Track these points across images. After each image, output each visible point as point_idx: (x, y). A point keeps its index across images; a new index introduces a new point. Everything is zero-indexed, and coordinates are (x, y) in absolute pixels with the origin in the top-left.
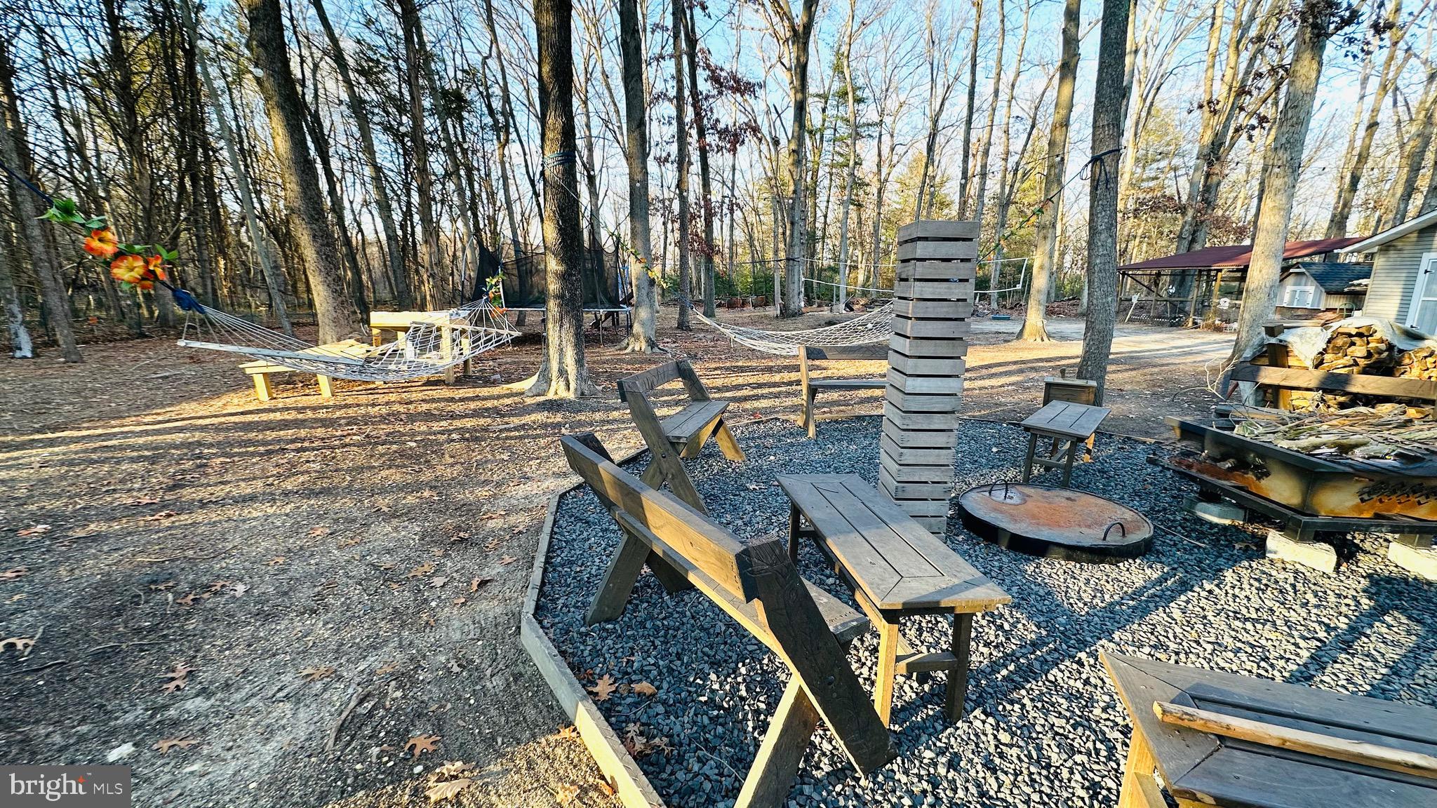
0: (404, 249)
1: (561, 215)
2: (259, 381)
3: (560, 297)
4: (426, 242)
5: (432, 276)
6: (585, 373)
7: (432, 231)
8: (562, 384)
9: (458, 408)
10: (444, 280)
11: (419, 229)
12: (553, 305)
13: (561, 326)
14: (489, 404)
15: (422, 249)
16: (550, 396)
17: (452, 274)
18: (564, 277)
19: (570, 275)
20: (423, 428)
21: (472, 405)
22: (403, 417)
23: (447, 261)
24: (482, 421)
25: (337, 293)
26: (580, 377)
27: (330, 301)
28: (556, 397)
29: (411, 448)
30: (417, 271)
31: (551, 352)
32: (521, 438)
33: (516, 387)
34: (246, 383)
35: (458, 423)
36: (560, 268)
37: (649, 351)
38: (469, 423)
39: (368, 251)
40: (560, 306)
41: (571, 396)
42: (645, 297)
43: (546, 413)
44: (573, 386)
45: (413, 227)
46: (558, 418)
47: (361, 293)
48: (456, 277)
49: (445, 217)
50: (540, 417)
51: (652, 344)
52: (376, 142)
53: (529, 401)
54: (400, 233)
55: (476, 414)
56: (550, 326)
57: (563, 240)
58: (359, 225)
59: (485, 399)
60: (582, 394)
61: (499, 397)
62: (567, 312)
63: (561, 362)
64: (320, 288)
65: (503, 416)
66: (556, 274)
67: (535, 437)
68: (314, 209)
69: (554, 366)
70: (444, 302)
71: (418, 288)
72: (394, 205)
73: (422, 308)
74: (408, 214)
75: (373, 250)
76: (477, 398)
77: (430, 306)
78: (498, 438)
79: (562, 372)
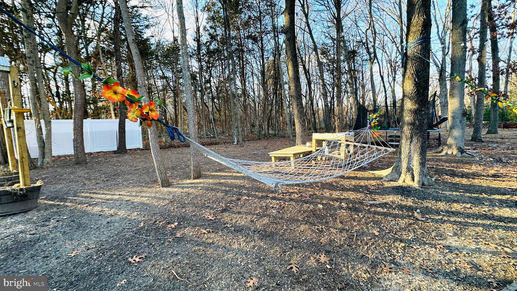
0: (330, 110)
1: (417, 76)
2: (273, 158)
3: (412, 124)
4: (338, 105)
5: (339, 118)
6: (425, 170)
7: (340, 102)
8: (409, 177)
9: (346, 183)
10: (343, 120)
11: (336, 103)
12: (407, 130)
13: (411, 142)
14: (362, 183)
15: (336, 108)
16: (400, 183)
17: (346, 118)
18: (416, 112)
19: (421, 111)
20: (328, 194)
21: (354, 182)
22: (319, 184)
23: (345, 113)
24: (359, 196)
25: (303, 126)
26: (422, 173)
27: (300, 129)
28: (404, 185)
29: (319, 210)
30: (334, 118)
31: (403, 156)
32: (385, 214)
33: (378, 173)
34: (270, 159)
35: (346, 195)
36: (415, 107)
37: (459, 155)
38: (352, 196)
39: (319, 112)
40: (412, 130)
41: (415, 185)
42: (458, 123)
43: (400, 197)
44: (416, 178)
45: (334, 102)
46: (409, 202)
47: (315, 126)
48: (347, 119)
49: (345, 98)
50: (397, 199)
51: (461, 151)
52: (324, 75)
53: (386, 184)
54: (329, 104)
55: (356, 189)
56: (403, 141)
57: (418, 90)
58: (317, 104)
59: (360, 179)
60: (423, 184)
61: (368, 179)
62: (416, 134)
63: (409, 163)
64: (298, 124)
65: (371, 193)
66: (411, 110)
67: (395, 216)
68: (299, 95)
69: (404, 165)
70: (342, 129)
71: (334, 123)
72: (328, 95)
73: (334, 131)
74: (333, 98)
75: (321, 112)
76: (355, 178)
77: (337, 130)
78: (369, 212)
79: (409, 169)
